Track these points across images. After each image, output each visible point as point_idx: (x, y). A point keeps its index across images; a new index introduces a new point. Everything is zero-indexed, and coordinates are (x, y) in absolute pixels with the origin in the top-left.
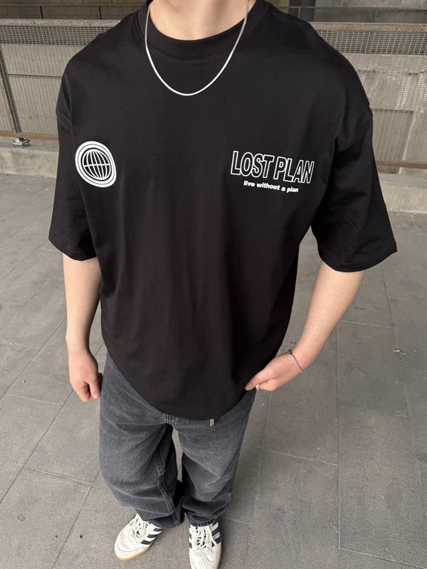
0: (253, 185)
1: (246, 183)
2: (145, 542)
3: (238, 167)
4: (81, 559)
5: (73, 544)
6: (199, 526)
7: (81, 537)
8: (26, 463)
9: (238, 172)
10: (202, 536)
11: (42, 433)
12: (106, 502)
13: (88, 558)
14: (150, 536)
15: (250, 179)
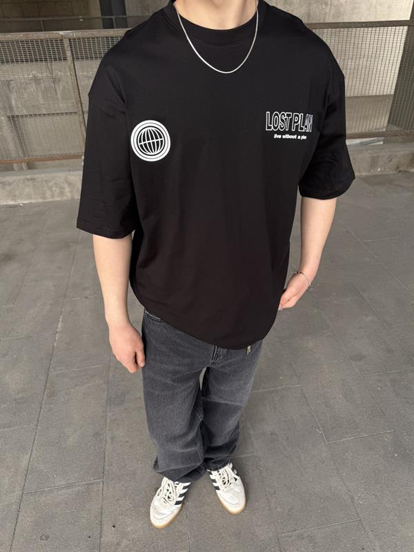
0: (280, 136)
1: (276, 136)
2: (177, 503)
3: (271, 124)
4: (123, 544)
5: (109, 536)
6: (220, 468)
7: (114, 526)
8: (23, 489)
9: (270, 128)
10: (225, 476)
11: (28, 456)
12: (123, 488)
13: (129, 541)
14: (181, 496)
15: (279, 132)
